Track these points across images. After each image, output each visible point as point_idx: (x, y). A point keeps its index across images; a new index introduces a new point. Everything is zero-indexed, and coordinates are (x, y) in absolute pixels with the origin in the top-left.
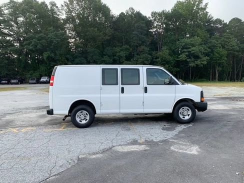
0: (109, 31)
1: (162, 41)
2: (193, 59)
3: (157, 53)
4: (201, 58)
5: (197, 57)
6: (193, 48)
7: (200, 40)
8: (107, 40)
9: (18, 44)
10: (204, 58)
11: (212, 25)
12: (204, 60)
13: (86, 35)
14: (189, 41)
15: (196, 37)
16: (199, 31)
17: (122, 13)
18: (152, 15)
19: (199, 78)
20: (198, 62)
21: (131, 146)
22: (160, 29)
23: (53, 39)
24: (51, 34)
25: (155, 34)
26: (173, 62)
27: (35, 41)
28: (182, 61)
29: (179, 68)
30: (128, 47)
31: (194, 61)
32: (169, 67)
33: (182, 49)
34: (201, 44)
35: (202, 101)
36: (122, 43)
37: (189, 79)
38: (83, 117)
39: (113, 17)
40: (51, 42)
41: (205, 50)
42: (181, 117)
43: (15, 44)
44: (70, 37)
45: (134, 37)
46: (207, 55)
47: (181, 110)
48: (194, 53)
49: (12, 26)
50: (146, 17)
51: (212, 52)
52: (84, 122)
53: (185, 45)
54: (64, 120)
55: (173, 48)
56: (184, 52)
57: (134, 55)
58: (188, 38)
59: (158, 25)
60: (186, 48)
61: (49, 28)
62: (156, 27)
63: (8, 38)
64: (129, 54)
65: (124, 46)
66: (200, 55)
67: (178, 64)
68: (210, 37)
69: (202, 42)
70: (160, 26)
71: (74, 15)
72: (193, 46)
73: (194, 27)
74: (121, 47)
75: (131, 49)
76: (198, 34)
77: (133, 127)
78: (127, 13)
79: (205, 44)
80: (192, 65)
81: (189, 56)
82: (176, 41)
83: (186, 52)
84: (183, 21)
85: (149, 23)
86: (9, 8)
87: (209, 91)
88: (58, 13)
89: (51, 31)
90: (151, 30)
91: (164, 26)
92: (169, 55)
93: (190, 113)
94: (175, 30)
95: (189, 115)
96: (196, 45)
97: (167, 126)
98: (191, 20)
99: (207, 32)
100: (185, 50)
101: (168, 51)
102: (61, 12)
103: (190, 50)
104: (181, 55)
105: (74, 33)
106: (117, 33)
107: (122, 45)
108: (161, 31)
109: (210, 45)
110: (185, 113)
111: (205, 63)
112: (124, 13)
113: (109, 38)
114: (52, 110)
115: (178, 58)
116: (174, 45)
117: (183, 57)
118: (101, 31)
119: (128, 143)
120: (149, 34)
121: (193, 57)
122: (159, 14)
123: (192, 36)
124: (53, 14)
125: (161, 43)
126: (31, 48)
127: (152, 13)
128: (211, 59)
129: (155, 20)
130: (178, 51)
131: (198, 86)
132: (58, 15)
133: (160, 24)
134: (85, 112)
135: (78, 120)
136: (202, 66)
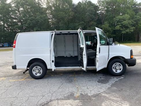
0: (71, 14)
1: (104, 18)
2: (124, 29)
3: (101, 26)
4: (129, 28)
5: (127, 27)
6: (125, 22)
7: (129, 16)
8: (71, 19)
9: (20, 24)
10: (132, 28)
11: (137, 7)
12: (132, 29)
13: (58, 17)
14: (122, 17)
15: (126, 15)
16: (128, 11)
17: (80, 2)
18: (98, 3)
19: (128, 41)
20: (128, 30)
21: (66, 101)
22: (103, 10)
23: (39, 20)
24: (38, 17)
25: (100, 14)
26: (112, 31)
27: (29, 21)
28: (117, 30)
29: (115, 34)
30: (83, 22)
31: (125, 30)
32: (109, 34)
33: (117, 22)
34: (130, 19)
35: (131, 58)
36: (80, 20)
37: (122, 41)
38: (37, 71)
39: (74, 5)
40: (38, 21)
41: (132, 22)
42: (114, 70)
43: (19, 24)
44: (49, 18)
45: (87, 16)
46: (133, 26)
47: (114, 66)
48: (125, 25)
49: (17, 13)
50: (94, 4)
51: (137, 24)
52: (38, 75)
53: (119, 20)
54: (24, 73)
55: (111, 22)
56: (118, 24)
57: (87, 27)
58: (121, 15)
59: (102, 8)
60: (120, 22)
61: (37, 14)
62: (101, 10)
63: (14, 21)
64: (84, 27)
65: (81, 22)
66: (129, 26)
67: (115, 32)
68: (136, 15)
69: (130, 18)
70: (103, 9)
71: (51, 5)
72: (124, 20)
73: (125, 8)
74: (79, 23)
75: (85, 24)
76: (128, 12)
77: (76, 79)
78: (83, 2)
79: (132, 19)
80: (123, 32)
81: (122, 27)
82: (113, 18)
83: (119, 24)
84: (118, 5)
85: (96, 8)
86: (14, 3)
87: (136, 49)
88: (42, 4)
89: (38, 15)
90: (98, 12)
91: (106, 9)
92: (109, 26)
93: (121, 67)
94: (112, 11)
95: (120, 69)
96: (126, 20)
97: (102, 79)
98: (123, 4)
99: (133, 11)
100: (119, 23)
101: (108, 24)
102: (43, 4)
103: (122, 23)
104: (116, 27)
105: (51, 16)
106: (76, 15)
107: (80, 22)
108: (104, 12)
109: (135, 19)
110: (117, 68)
111: (132, 31)
112: (81, 2)
113: (72, 17)
114: (15, 66)
115: (114, 28)
116: (112, 21)
117: (118, 27)
118: (67, 14)
119: (65, 97)
120: (96, 14)
121: (125, 28)
122: (102, 1)
123: (124, 14)
124: (39, 5)
125: (104, 20)
126: (27, 25)
127: (98, 1)
128: (136, 28)
129: (100, 5)
130: (115, 24)
131: (127, 45)
132: (42, 6)
133: (103, 8)
134: (39, 67)
135: (34, 73)
136: (130, 33)
